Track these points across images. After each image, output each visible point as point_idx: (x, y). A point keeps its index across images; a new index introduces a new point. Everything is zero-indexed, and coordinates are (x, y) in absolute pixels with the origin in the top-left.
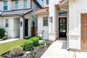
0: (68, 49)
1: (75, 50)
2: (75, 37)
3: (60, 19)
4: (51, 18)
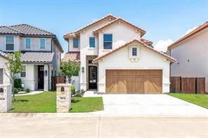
3: (89, 67)
4: (83, 68)
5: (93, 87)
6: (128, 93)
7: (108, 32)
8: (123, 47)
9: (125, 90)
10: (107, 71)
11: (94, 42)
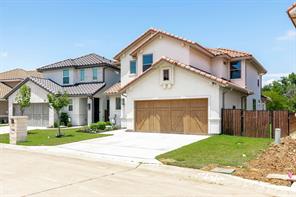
6: (162, 132)
7: (147, 52)
9: (159, 128)
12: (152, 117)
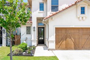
0: (48, 49)
1: (52, 50)
2: (52, 42)
3: (39, 28)
4: (34, 28)
5: (41, 42)
8: (73, 5)
10: (57, 29)
11: (43, 7)
12: (68, 39)
